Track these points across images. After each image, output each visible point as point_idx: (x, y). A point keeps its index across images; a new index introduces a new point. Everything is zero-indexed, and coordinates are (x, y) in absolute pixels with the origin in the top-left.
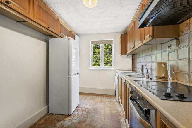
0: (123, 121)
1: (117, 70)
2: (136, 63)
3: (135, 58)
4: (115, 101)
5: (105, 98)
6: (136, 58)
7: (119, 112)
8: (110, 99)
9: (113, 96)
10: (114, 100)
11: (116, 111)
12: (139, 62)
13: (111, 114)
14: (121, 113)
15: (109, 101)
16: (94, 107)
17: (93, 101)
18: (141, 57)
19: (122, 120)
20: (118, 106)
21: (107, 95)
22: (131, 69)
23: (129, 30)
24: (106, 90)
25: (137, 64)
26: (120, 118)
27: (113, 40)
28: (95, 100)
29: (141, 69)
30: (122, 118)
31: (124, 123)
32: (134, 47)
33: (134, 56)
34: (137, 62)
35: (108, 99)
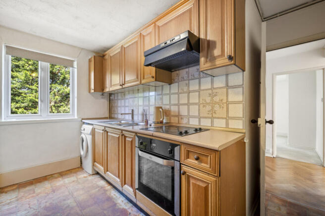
0: (115, 195)
1: (83, 119)
2: (117, 107)
3: (116, 98)
4: (85, 175)
5: (60, 179)
6: (118, 100)
7: (102, 188)
8: (73, 176)
9: (77, 170)
10: (81, 176)
11: (97, 188)
12: (123, 105)
13: (91, 196)
14: (105, 187)
15: (74, 181)
16: (42, 206)
17: (32, 197)
18: (127, 99)
19: (112, 195)
20: (96, 180)
21: (62, 172)
22: (107, 116)
23: (111, 55)
24: (61, 163)
25: (119, 108)
26: (108, 193)
27: (74, 61)
28: (34, 192)
29: (130, 116)
30: (110, 193)
31: (117, 197)
32: (124, 85)
33: (113, 96)
34: (119, 105)
35: (69, 179)
